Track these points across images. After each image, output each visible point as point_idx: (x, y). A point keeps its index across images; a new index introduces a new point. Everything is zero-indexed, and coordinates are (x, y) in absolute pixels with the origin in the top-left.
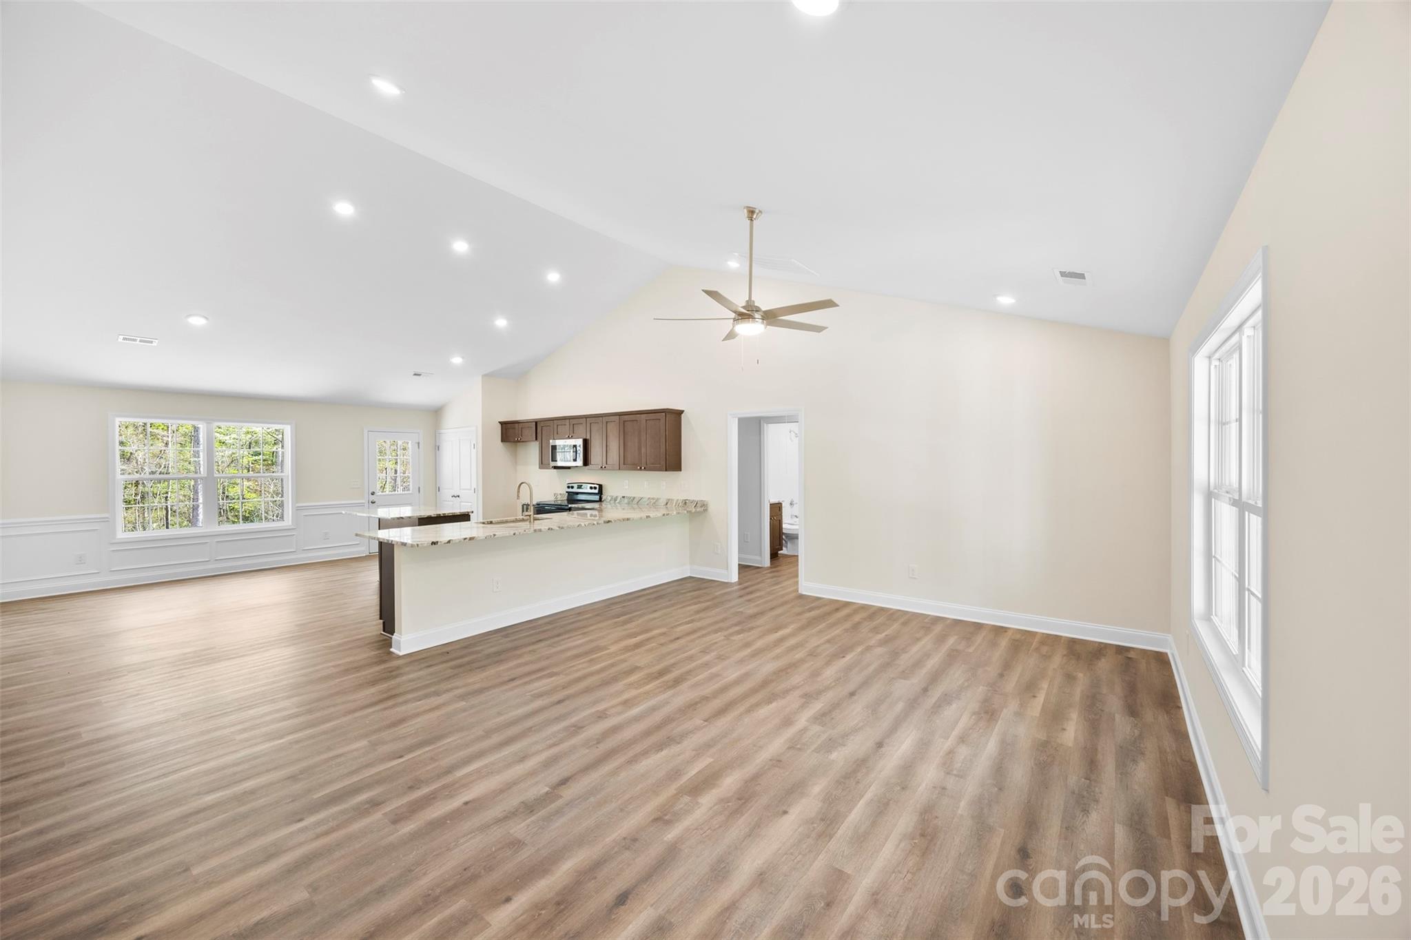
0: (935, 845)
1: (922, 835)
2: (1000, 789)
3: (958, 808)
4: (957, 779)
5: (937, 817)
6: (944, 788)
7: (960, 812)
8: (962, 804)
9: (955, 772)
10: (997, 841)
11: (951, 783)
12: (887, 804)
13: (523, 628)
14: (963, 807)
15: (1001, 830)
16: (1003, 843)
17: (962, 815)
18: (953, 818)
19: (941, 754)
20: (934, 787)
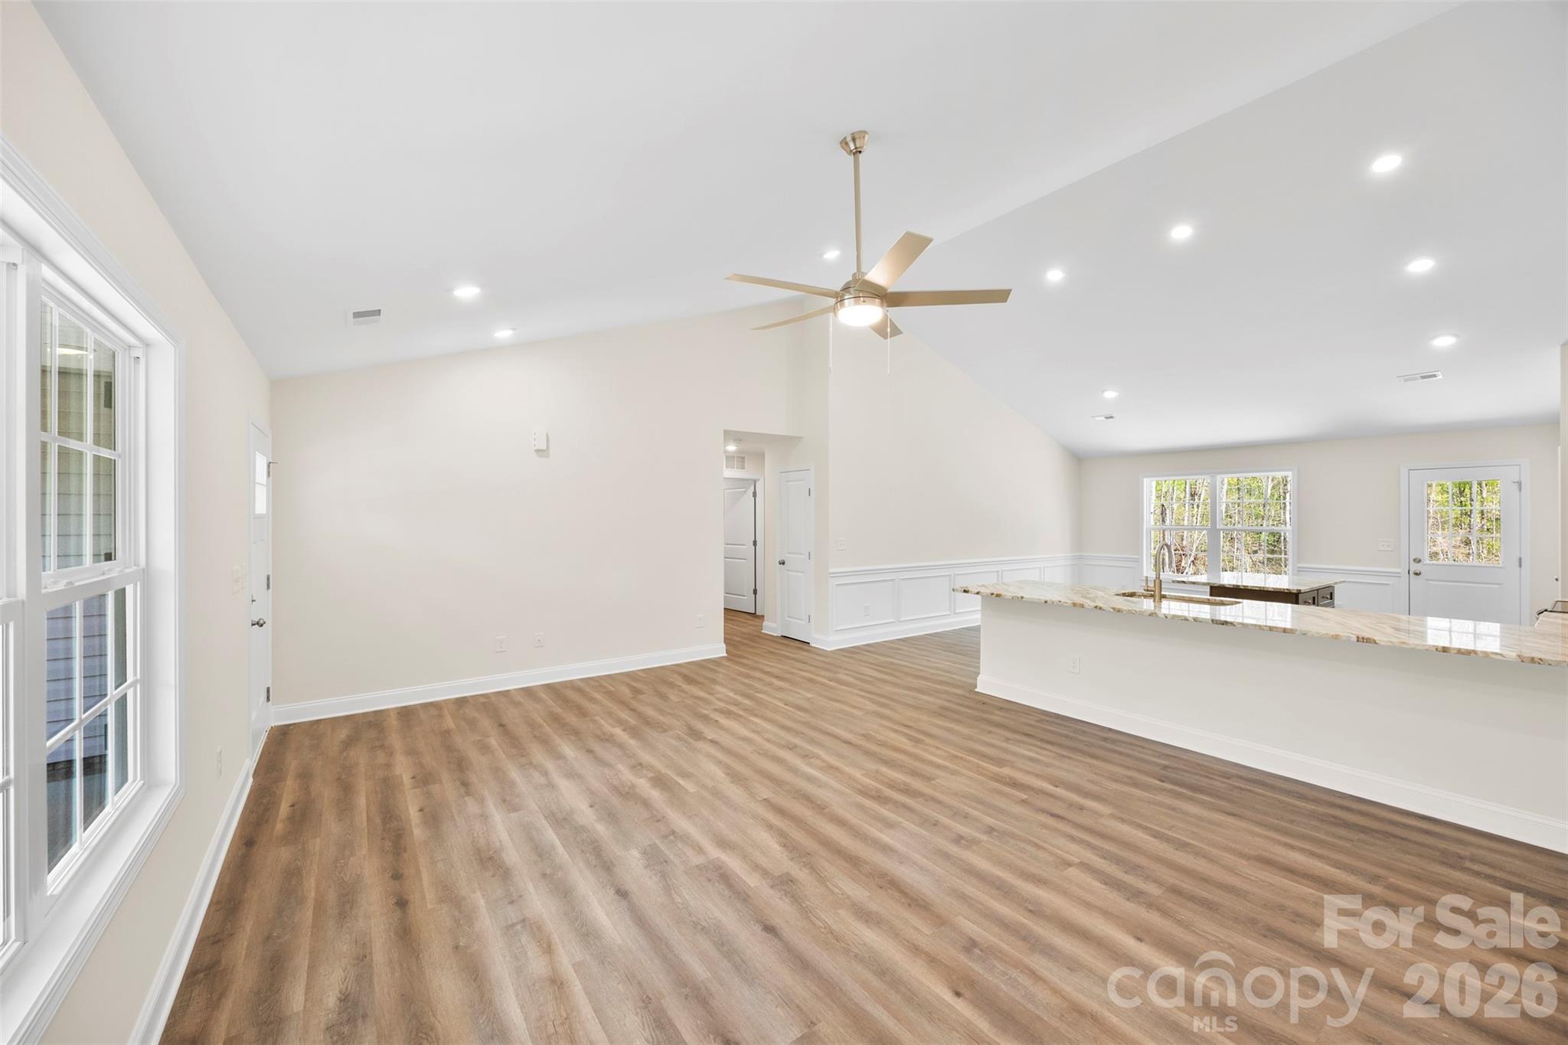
0: (476, 859)
1: (491, 858)
2: (457, 948)
3: (483, 896)
4: (510, 923)
5: (493, 876)
6: (512, 902)
7: (479, 893)
8: (482, 902)
9: (519, 927)
10: (430, 895)
11: (512, 914)
12: (540, 856)
13: (1089, 730)
14: (479, 900)
15: (432, 907)
16: (423, 898)
17: (474, 892)
18: (479, 885)
19: (555, 936)
20: (521, 896)
